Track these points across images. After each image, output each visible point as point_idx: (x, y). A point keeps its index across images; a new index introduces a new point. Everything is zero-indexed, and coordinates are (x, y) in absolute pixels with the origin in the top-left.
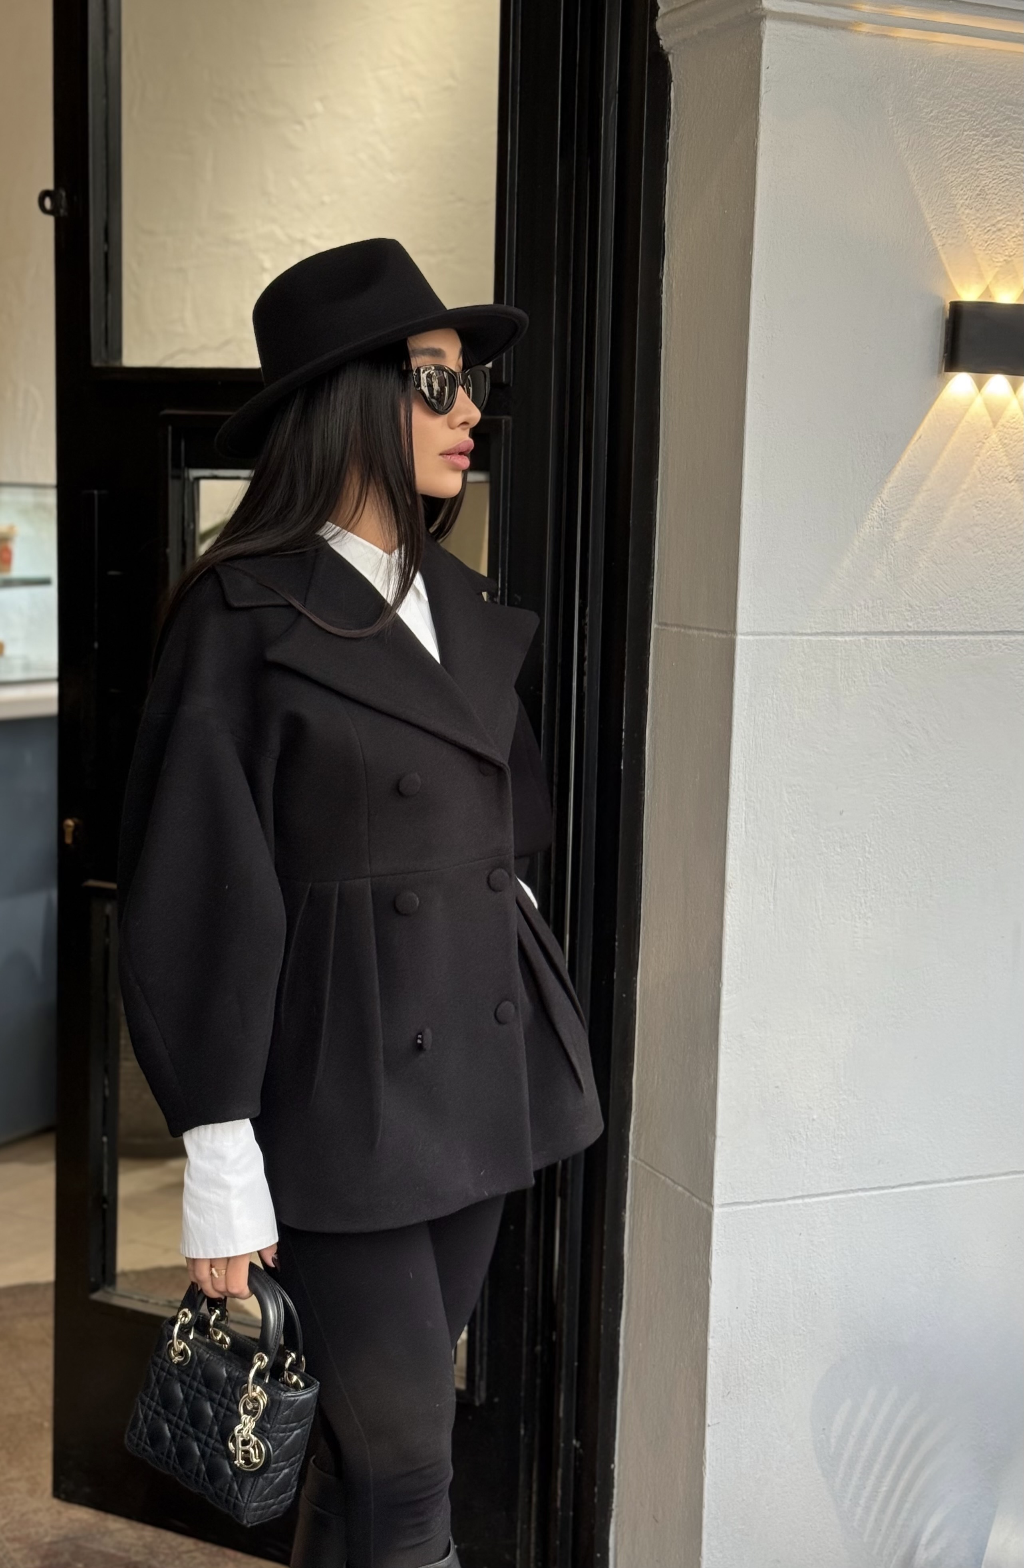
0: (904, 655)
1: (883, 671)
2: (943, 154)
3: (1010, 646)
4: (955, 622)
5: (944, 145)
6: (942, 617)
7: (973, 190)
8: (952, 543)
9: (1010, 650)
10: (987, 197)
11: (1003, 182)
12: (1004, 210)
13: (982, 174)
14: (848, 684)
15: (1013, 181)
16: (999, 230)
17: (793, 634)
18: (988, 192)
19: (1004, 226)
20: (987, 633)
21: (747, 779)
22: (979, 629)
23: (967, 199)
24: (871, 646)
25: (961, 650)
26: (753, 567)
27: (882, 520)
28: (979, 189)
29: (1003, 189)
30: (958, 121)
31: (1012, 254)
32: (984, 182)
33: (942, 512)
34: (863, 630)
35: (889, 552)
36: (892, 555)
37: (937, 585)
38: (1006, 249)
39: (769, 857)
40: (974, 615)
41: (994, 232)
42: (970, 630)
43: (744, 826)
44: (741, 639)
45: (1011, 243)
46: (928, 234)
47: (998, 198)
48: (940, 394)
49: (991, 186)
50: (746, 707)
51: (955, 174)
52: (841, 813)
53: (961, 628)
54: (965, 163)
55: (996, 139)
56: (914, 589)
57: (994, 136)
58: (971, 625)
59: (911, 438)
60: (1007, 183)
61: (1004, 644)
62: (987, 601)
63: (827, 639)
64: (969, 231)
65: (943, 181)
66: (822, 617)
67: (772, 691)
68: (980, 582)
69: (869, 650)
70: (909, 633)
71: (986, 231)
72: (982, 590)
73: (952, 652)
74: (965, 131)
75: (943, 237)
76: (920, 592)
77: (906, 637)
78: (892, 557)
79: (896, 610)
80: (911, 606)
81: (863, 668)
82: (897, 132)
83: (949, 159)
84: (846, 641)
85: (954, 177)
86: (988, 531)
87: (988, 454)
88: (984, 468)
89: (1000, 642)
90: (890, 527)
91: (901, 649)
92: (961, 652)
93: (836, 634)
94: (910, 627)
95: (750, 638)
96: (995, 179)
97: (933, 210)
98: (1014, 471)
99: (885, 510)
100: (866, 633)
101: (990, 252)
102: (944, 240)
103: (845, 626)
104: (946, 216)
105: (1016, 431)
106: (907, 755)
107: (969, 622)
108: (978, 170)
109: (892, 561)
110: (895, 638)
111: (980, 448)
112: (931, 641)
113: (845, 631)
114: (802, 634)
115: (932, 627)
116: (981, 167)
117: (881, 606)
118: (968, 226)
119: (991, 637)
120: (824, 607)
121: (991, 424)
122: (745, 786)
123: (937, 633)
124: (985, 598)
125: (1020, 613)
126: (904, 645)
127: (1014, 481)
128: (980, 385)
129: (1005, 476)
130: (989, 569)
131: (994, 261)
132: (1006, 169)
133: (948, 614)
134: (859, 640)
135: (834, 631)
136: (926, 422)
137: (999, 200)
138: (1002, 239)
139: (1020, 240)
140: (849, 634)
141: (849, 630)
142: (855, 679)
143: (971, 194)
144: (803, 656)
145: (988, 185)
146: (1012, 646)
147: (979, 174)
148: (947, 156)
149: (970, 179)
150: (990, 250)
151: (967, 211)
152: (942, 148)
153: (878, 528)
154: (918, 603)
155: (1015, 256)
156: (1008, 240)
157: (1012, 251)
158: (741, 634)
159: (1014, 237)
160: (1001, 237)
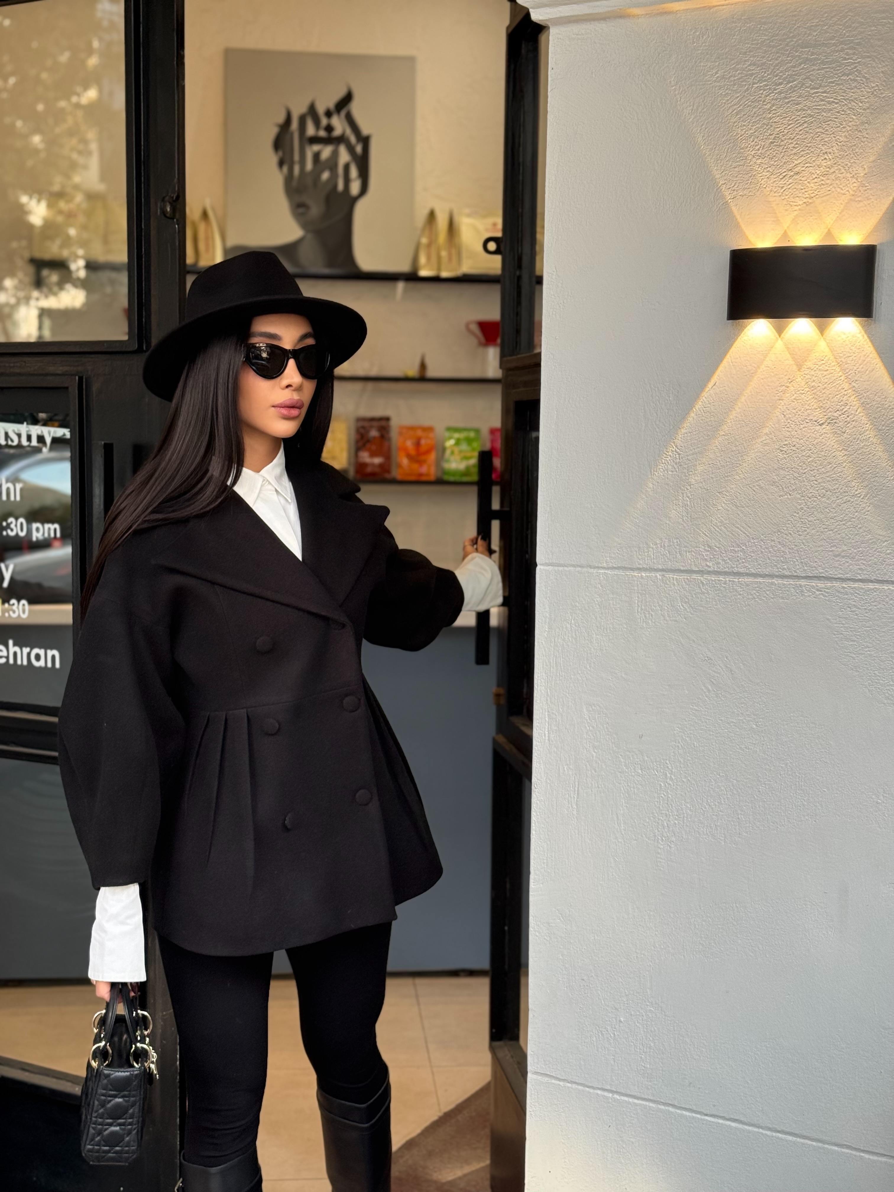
0: (703, 593)
1: (681, 607)
2: (730, 111)
3: (825, 591)
4: (759, 564)
5: (732, 101)
6: (744, 559)
7: (766, 139)
8: (754, 486)
9: (825, 596)
10: (782, 143)
11: (800, 126)
12: (802, 153)
13: (775, 122)
14: (645, 616)
15: (812, 122)
16: (798, 173)
17: (591, 567)
18: (783, 138)
19: (803, 169)
20: (798, 577)
21: (549, 693)
22: (787, 573)
23: (759, 150)
24: (668, 582)
25: (768, 593)
26: (550, 506)
27: (676, 464)
28: (773, 137)
29: (801, 133)
30: (746, 76)
31: (812, 195)
32: (778, 129)
33: (742, 456)
34: (660, 567)
35: (685, 495)
36: (688, 497)
37: (738, 528)
38: (806, 192)
40: (782, 558)
41: (791, 177)
42: (777, 574)
43: (547, 735)
44: (540, 569)
45: (812, 185)
46: (717, 190)
47: (795, 143)
48: (734, 342)
49: (786, 131)
50: (547, 630)
51: (745, 127)
52: (641, 737)
53: (767, 571)
54: (756, 115)
55: (791, 84)
56: (713, 529)
57: (789, 82)
58: (778, 569)
59: (705, 386)
60: (806, 125)
61: (818, 590)
62: (796, 545)
63: (623, 574)
64: (762, 179)
65: (731, 136)
66: (617, 553)
67: (571, 617)
68: (788, 525)
69: (666, 586)
70: (709, 573)
71: (781, 177)
72: (790, 534)
73: (758, 594)
74: (754, 83)
75: (734, 190)
76: (720, 534)
77: (705, 576)
78: (688, 499)
79: (693, 549)
80: (709, 546)
81: (661, 603)
82: (680, 100)
83: (737, 114)
84: (642, 577)
85: (744, 130)
86: (796, 475)
87: (794, 397)
88: (788, 412)
89: (813, 587)
90: (685, 471)
91: (700, 587)
92: (767, 595)
93: (632, 569)
94: (709, 567)
95: (550, 568)
96: (791, 124)
97: (722, 166)
98: (825, 414)
99: (679, 454)
100: (662, 570)
101: (787, 197)
102: (735, 193)
103: (641, 562)
104: (736, 169)
105: (825, 373)
106: (709, 691)
107: (776, 566)
108: (770, 118)
109: (689, 503)
110: (694, 576)
111: (784, 392)
112: (733, 581)
113: (641, 567)
114: (598, 568)
115: (733, 568)
116: (774, 115)
117: (677, 545)
118: (760, 175)
119: (803, 582)
120: (620, 544)
121: (795, 367)
122: (547, 700)
123: (739, 574)
124: (794, 542)
125: (837, 559)
126: (703, 583)
127: (826, 424)
128: (780, 331)
129: (815, 419)
130: (798, 513)
131: (791, 206)
132: (804, 112)
133: (752, 556)
134: (656, 576)
135: (630, 566)
136: (721, 368)
137: (797, 144)
138: (801, 182)
139: (823, 180)
140: (645, 570)
141: (645, 566)
142: (653, 613)
143: (763, 144)
144: (600, 588)
145: (783, 132)
146: (827, 593)
147: (772, 122)
148: (735, 112)
149: (762, 129)
150: (787, 195)
151: (759, 161)
152: (729, 105)
153: (672, 471)
154: (717, 544)
155: (817, 196)
156: (809, 182)
157: (813, 193)
158: (541, 564)
159: (816, 178)
160: (801, 180)
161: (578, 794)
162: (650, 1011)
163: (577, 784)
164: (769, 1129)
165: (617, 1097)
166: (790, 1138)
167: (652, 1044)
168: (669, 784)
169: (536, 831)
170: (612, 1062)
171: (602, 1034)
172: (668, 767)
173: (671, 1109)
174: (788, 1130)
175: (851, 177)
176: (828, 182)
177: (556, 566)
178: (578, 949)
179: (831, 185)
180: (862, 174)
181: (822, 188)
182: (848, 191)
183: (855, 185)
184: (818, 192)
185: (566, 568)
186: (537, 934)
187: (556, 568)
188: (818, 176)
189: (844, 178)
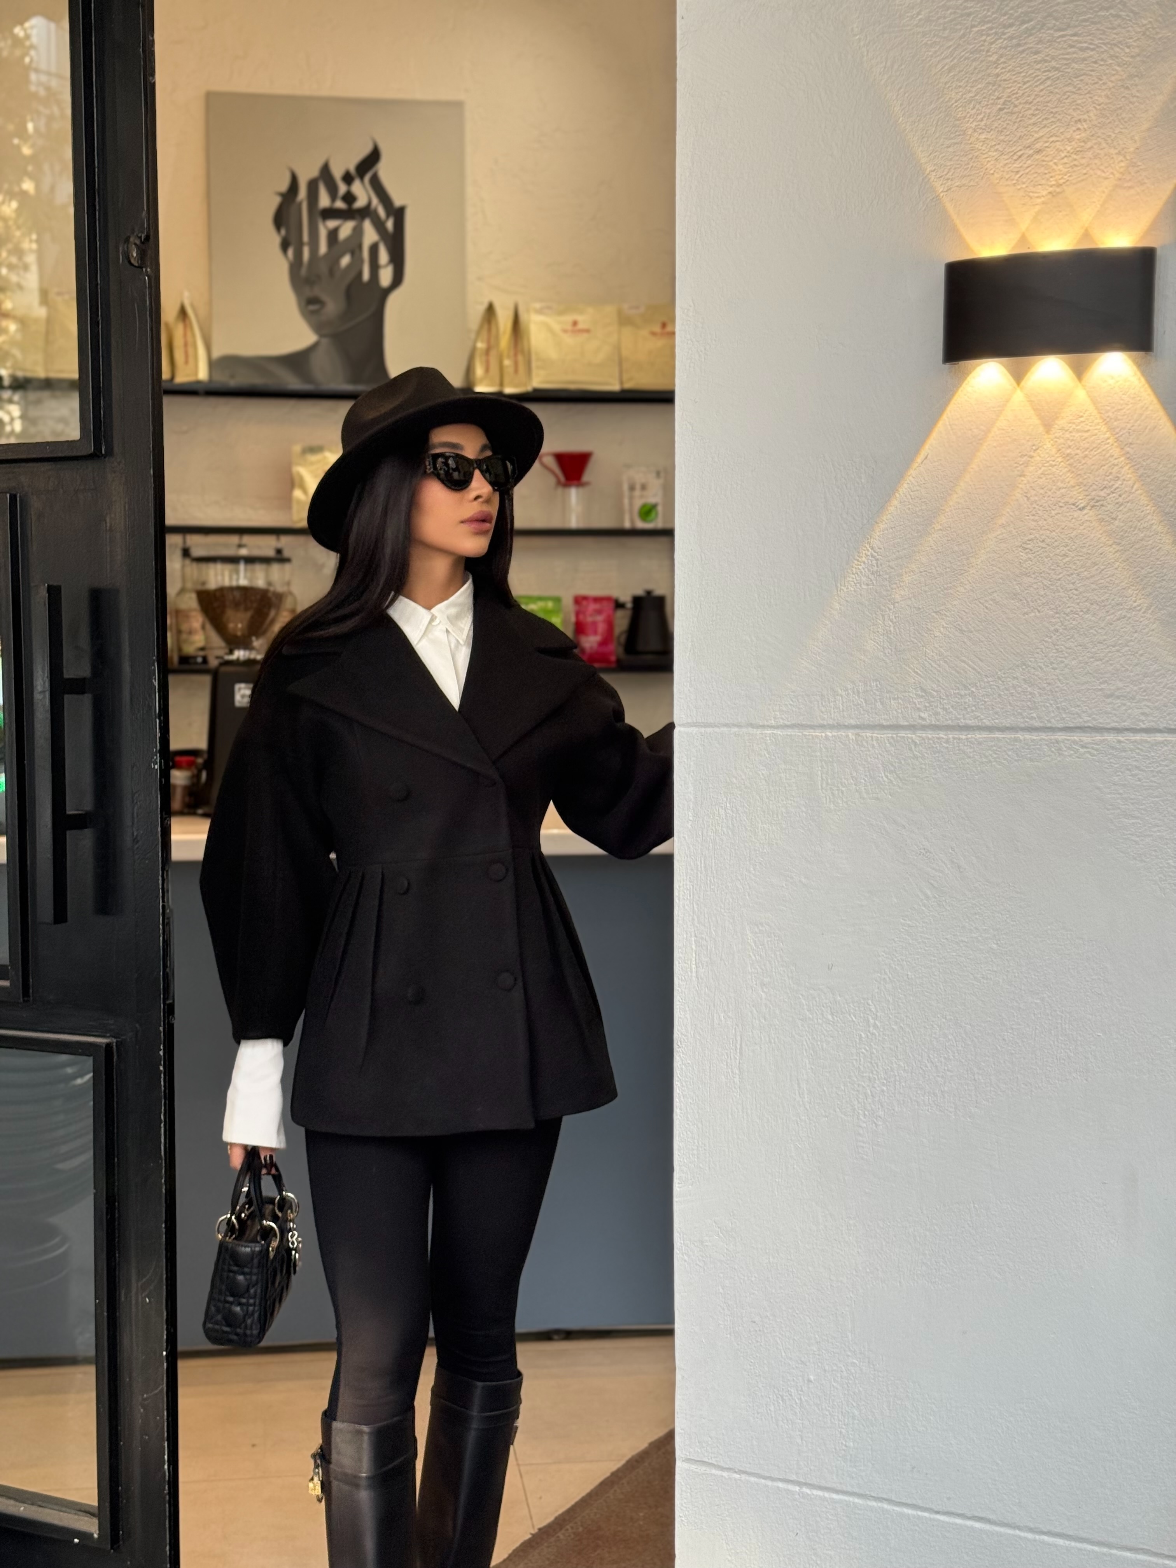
0: (916, 757)
1: (885, 779)
2: (939, 67)
3: (1092, 748)
4: (996, 713)
5: (942, 53)
6: (974, 706)
7: (992, 104)
8: (986, 601)
9: (1093, 755)
10: (1016, 109)
11: (1041, 84)
12: (1045, 122)
13: (1005, 80)
14: (833, 794)
15: (1058, 78)
16: (1039, 151)
17: (752, 726)
18: (1017, 103)
19: (1047, 144)
20: (1052, 729)
21: (696, 909)
22: (1037, 724)
23: (982, 120)
24: (865, 744)
25: (1010, 753)
26: (692, 641)
27: (873, 574)
28: (1001, 101)
29: (1042, 94)
30: (962, 16)
31: (1061, 181)
32: (1009, 90)
33: (968, 559)
34: (853, 722)
35: (886, 618)
36: (891, 621)
37: (964, 662)
38: (1052, 177)
39: (730, 1014)
40: (1029, 703)
41: (1030, 156)
42: (1023, 725)
43: (694, 970)
44: (680, 731)
45: (1060, 167)
46: (923, 179)
47: (1034, 108)
48: (953, 395)
49: (1021, 92)
50: (691, 818)
51: (961, 90)
52: (830, 968)
53: (1007, 722)
54: (976, 71)
55: (1025, 26)
56: (927, 665)
57: (1023, 23)
58: (1023, 718)
59: (912, 460)
60: (1049, 82)
61: (1082, 747)
62: (1049, 684)
63: (800, 734)
64: (989, 161)
65: (942, 102)
66: (791, 705)
67: (725, 799)
68: (1036, 655)
69: (862, 749)
70: (924, 728)
71: (1015, 157)
72: (1041, 667)
73: (995, 756)
74: (973, 26)
75: (948, 179)
76: (939, 671)
77: (919, 733)
78: (891, 624)
79: (900, 695)
80: (923, 690)
81: (854, 774)
82: (868, 54)
83: (950, 71)
84: (827, 737)
85: (960, 94)
86: (1047, 582)
87: (1040, 472)
88: (1033, 492)
89: (1075, 742)
90: (887, 583)
91: (911, 749)
92: (1009, 756)
93: (812, 727)
94: (924, 719)
95: (694, 730)
96: (1028, 81)
97: (929, 146)
98: (1087, 493)
99: (877, 560)
100: (856, 727)
101: (1024, 186)
102: (950, 183)
103: (826, 716)
104: (951, 150)
105: (1086, 435)
106: (927, 897)
107: (1020, 714)
108: (998, 75)
109: (892, 629)
110: (902, 734)
111: (1027, 464)
112: (959, 739)
113: (825, 723)
114: (763, 727)
115: (959, 719)
116: (1004, 70)
117: (877, 690)
118: (985, 156)
119: (1060, 736)
120: (793, 692)
121: (1041, 429)
122: (693, 919)
123: (967, 728)
124: (1046, 679)
125: (1109, 700)
126: (915, 744)
127: (1089, 507)
128: (1018, 376)
129: (1072, 501)
130: (1051, 637)
131: (1031, 198)
132: (1046, 64)
133: (985, 702)
134: (847, 736)
135: (809, 723)
136: (935, 434)
137: (1037, 109)
138: (1044, 163)
139: (1075, 160)
140: (832, 727)
141: (831, 722)
142: (844, 789)
143: (988, 111)
144: (767, 755)
145: (1017, 93)
146: (1097, 750)
147: (1001, 81)
148: (946, 68)
149: (986, 91)
150: (1024, 183)
151: (983, 136)
152: (938, 59)
153: (867, 585)
154: (935, 686)
155: (1068, 183)
156: (1055, 164)
157: (1062, 178)
158: (680, 725)
159: (1066, 156)
160: (1044, 161)
161: (741, 1053)
162: (853, 1364)
163: (739, 1038)
164: (1031, 1530)
165: (806, 1490)
166: (1060, 1542)
167: (856, 1413)
168: (873, 1034)
169: (681, 1109)
170: (799, 1441)
171: (783, 1400)
172: (870, 1010)
173: (886, 1506)
174: (1058, 1530)
175: (1117, 154)
176: (1083, 161)
177: (702, 726)
178: (746, 1278)
179: (1088, 165)
180: (1132, 149)
181: (1074, 171)
182: (1112, 173)
183: (1122, 164)
184: (1070, 176)
185: (717, 730)
186: (686, 1258)
187: (703, 730)
188: (1068, 155)
189: (1106, 155)
